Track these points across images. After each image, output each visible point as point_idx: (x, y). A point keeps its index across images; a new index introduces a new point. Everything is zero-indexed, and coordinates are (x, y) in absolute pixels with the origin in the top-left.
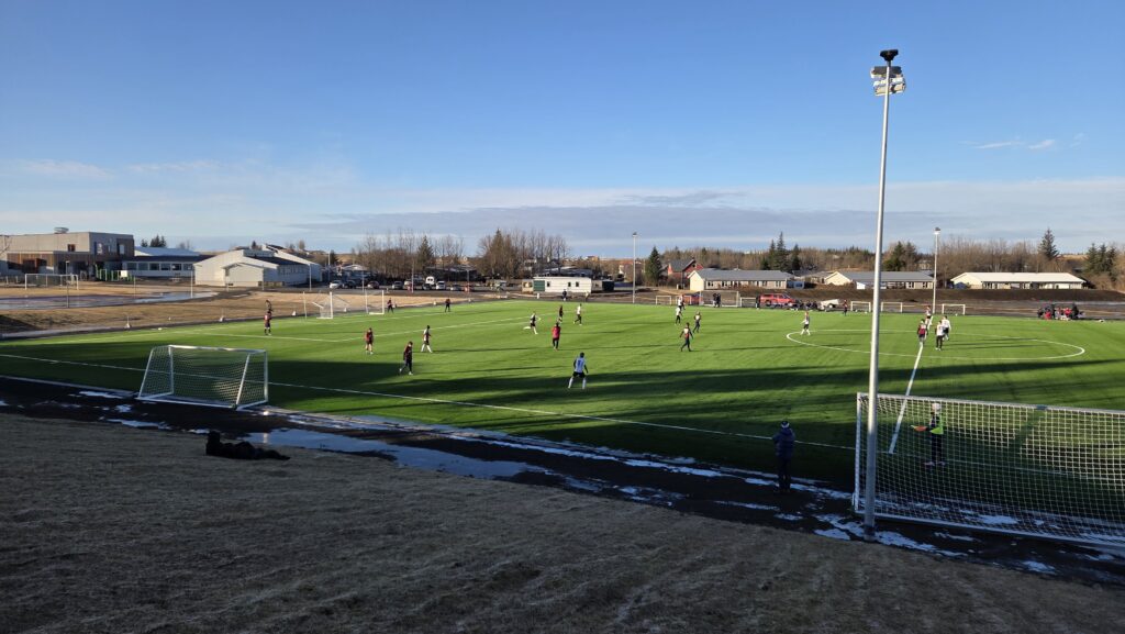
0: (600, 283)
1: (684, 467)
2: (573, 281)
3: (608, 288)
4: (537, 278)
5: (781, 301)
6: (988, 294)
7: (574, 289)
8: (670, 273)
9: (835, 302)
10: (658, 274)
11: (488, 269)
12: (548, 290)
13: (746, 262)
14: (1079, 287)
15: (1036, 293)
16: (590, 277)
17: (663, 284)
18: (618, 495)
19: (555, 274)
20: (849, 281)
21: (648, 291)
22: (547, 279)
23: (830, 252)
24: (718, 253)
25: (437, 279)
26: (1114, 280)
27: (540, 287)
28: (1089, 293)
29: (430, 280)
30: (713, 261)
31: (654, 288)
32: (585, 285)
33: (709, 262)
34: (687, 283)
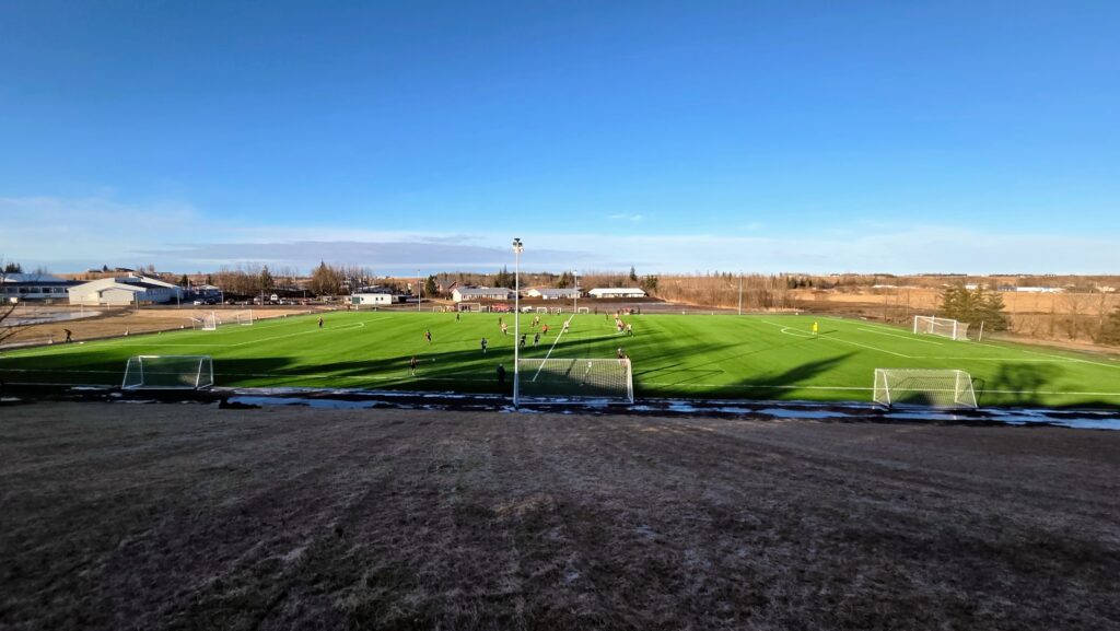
0: (397, 297)
1: (450, 395)
2: (379, 296)
3: (402, 300)
4: (356, 296)
5: (503, 308)
6: (604, 300)
7: (380, 302)
8: (441, 289)
9: (530, 308)
10: (433, 290)
11: (318, 287)
12: (362, 302)
13: (487, 281)
14: (642, 296)
15: (625, 299)
16: (389, 293)
17: (437, 297)
18: (422, 408)
19: (366, 292)
20: (539, 294)
21: (428, 301)
22: (361, 296)
23: (533, 275)
24: (470, 275)
25: (280, 297)
26: (656, 291)
27: (357, 300)
28: (647, 299)
29: (274, 297)
30: (468, 282)
31: (431, 299)
32: (387, 299)
33: (465, 282)
34: (450, 296)
